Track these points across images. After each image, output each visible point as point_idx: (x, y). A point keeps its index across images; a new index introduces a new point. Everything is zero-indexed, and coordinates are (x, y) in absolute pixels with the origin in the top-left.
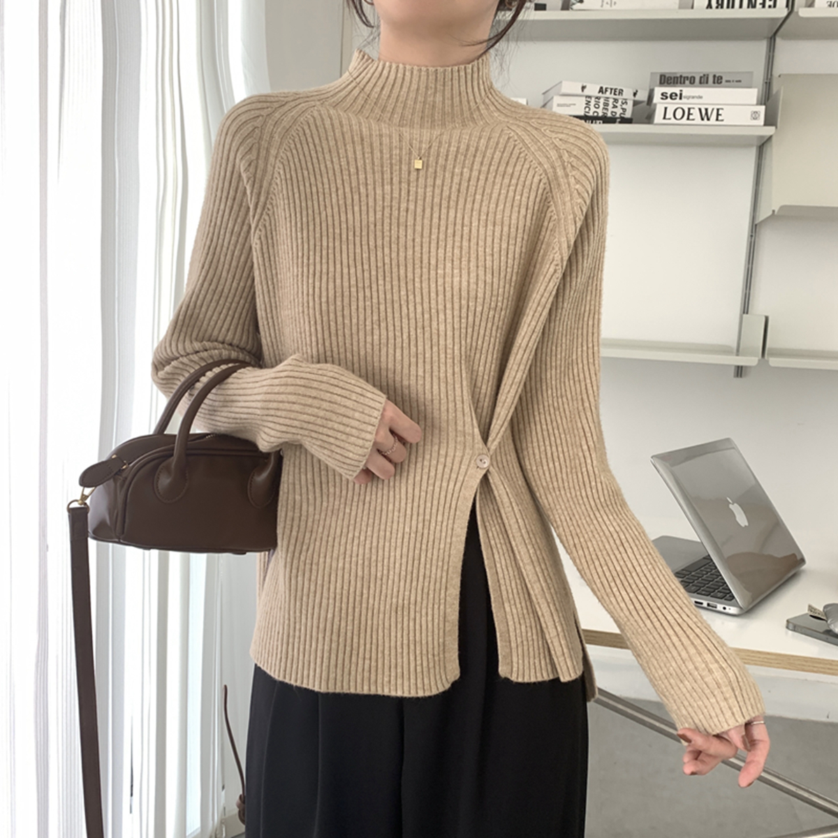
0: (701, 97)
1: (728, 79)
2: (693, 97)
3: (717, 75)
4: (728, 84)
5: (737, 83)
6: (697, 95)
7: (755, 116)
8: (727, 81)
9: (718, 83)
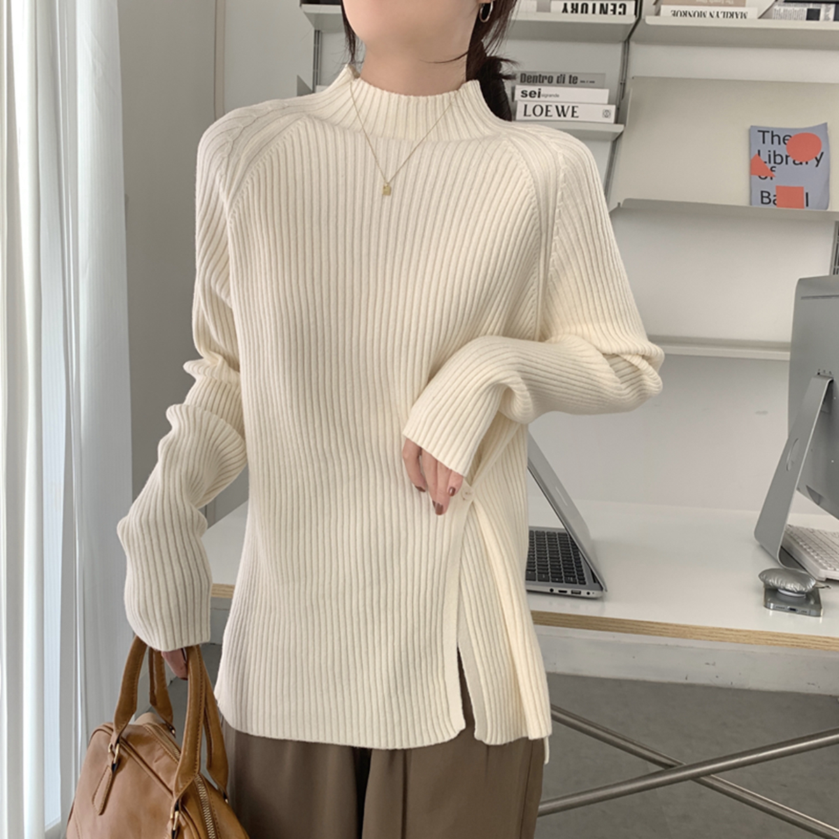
0: (557, 96)
1: (583, 80)
2: (551, 96)
3: (573, 76)
4: (583, 84)
5: (591, 83)
6: (554, 94)
7: (606, 114)
8: (582, 82)
9: (573, 83)
